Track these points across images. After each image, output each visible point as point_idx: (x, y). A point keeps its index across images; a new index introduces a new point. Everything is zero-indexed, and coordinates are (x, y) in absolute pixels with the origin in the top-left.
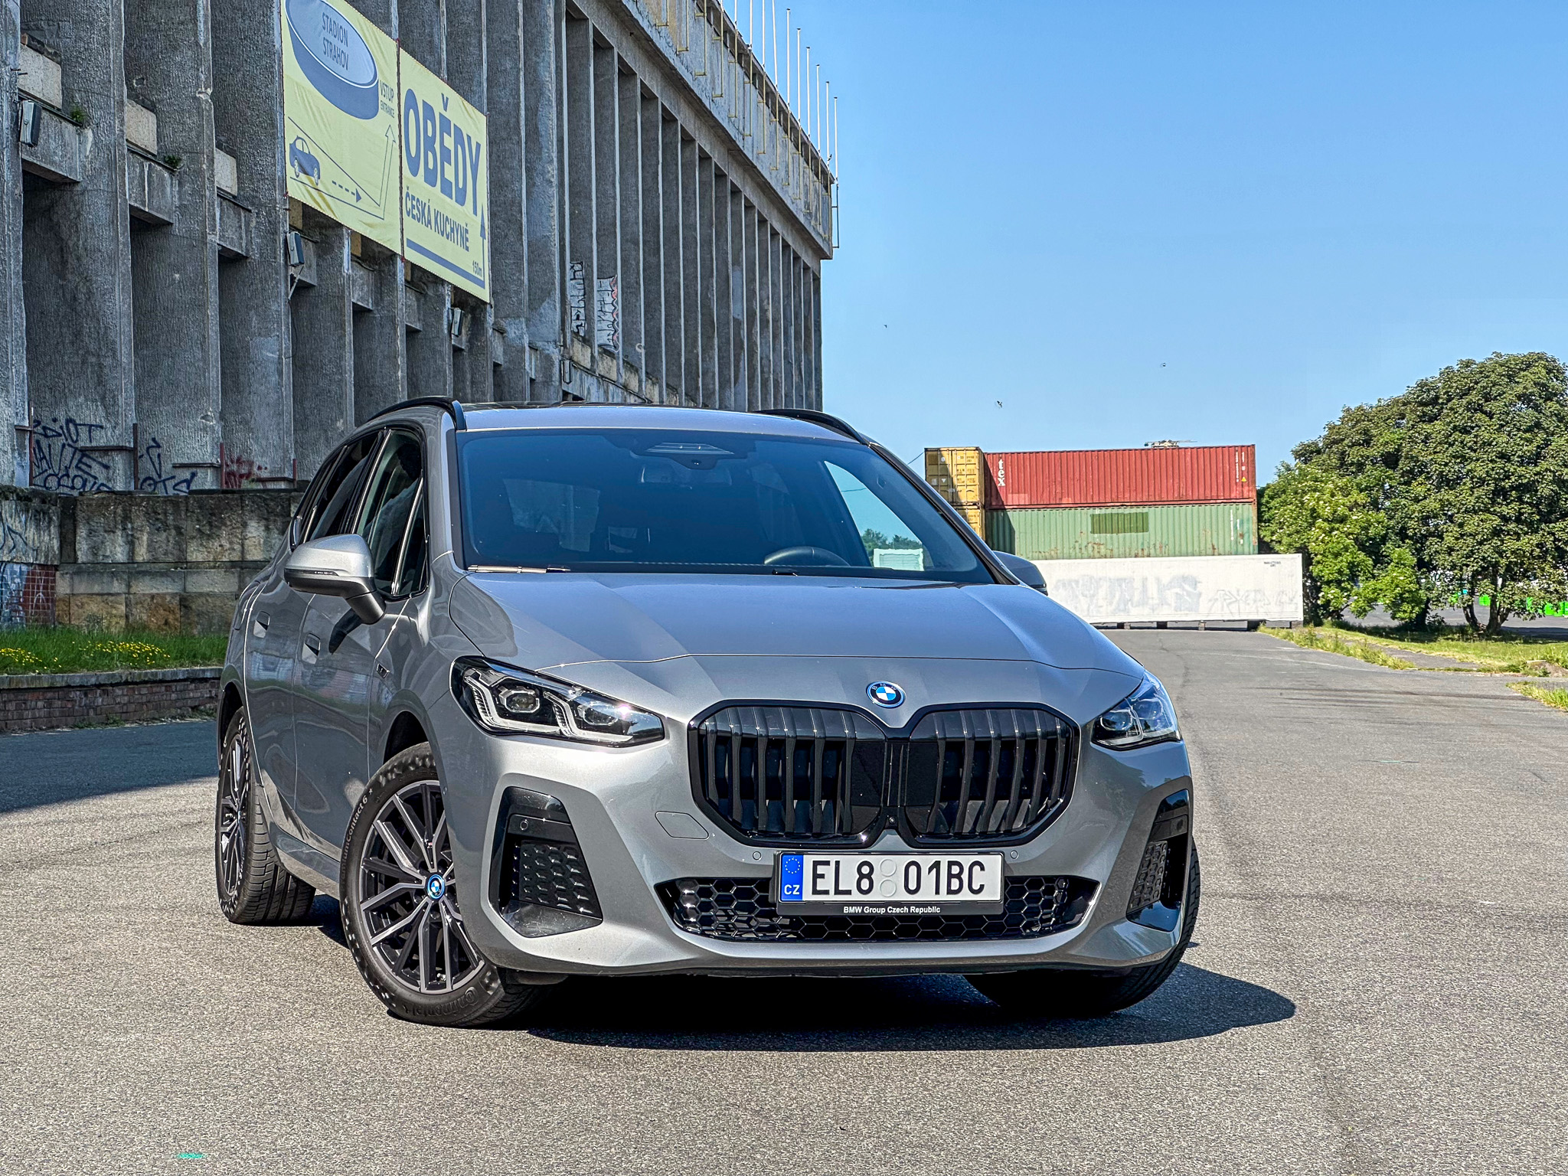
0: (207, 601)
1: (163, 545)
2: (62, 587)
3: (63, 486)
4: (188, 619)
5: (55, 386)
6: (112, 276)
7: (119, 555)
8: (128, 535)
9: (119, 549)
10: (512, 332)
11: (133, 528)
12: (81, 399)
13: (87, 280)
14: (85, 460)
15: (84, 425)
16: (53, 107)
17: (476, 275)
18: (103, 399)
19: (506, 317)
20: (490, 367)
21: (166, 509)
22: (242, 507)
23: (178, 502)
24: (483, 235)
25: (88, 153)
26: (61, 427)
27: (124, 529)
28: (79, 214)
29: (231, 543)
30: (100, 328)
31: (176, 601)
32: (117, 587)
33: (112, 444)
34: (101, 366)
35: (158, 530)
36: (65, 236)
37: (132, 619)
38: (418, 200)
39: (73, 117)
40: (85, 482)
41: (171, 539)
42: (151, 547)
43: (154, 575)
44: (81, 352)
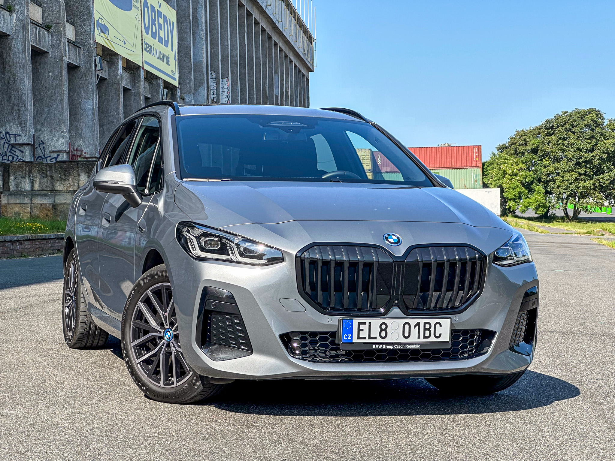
0: (64, 206)
1: (46, 183)
2: (4, 200)
3: (4, 159)
4: (56, 214)
6: (24, 73)
7: (28, 188)
8: (31, 179)
9: (27, 185)
10: (187, 99)
11: (33, 176)
12: (11, 124)
13: (14, 75)
14: (13, 149)
15: (13, 134)
17: (173, 76)
18: (20, 124)
19: (185, 93)
21: (46, 169)
22: (78, 168)
23: (51, 166)
24: (175, 59)
25: (14, 23)
26: (3, 136)
27: (29, 177)
28: (10, 48)
29: (74, 183)
30: (19, 95)
31: (51, 206)
32: (27, 201)
33: (24, 142)
34: (19, 110)
35: (43, 177)
36: (4, 57)
37: (33, 214)
38: (149, 45)
39: (8, 8)
40: (13, 158)
41: (49, 181)
42: (40, 184)
43: (42, 195)
44: (11, 105)
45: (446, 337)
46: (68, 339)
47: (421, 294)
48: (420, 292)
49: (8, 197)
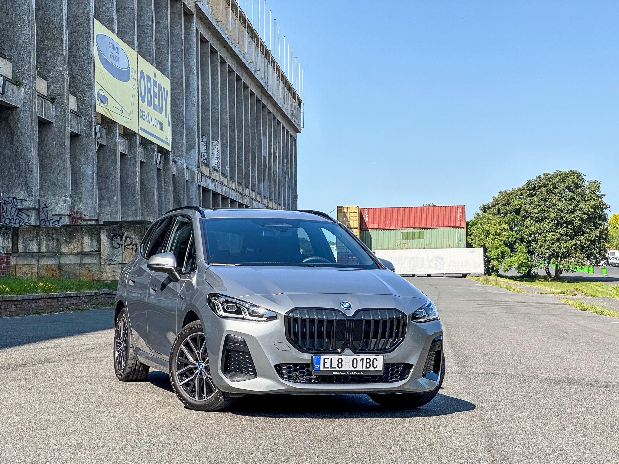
0: (68, 267)
1: (52, 246)
2: (13, 261)
3: (12, 223)
4: (61, 274)
5: (9, 185)
6: (31, 143)
7: (35, 249)
8: (38, 242)
9: (34, 247)
10: (179, 163)
11: (40, 239)
12: (19, 190)
13: (21, 144)
14: (20, 213)
15: (20, 200)
16: (9, 79)
17: (166, 141)
18: (27, 190)
19: (177, 157)
20: (171, 175)
21: (53, 232)
22: (82, 231)
23: (57, 229)
24: (169, 125)
25: (22, 97)
26: (11, 201)
27: (37, 240)
28: (18, 119)
29: (78, 245)
30: (26, 163)
31: (56, 267)
32: (34, 261)
33: (30, 207)
34: (26, 177)
35: (49, 240)
36: (13, 128)
37: (39, 274)
38: (145, 112)
39: (17, 83)
40: (20, 221)
41: (54, 243)
42: (47, 246)
43: (48, 257)
44: (19, 172)
45: (380, 368)
46: (118, 374)
47: (365, 340)
48: (364, 339)
49: (17, 258)
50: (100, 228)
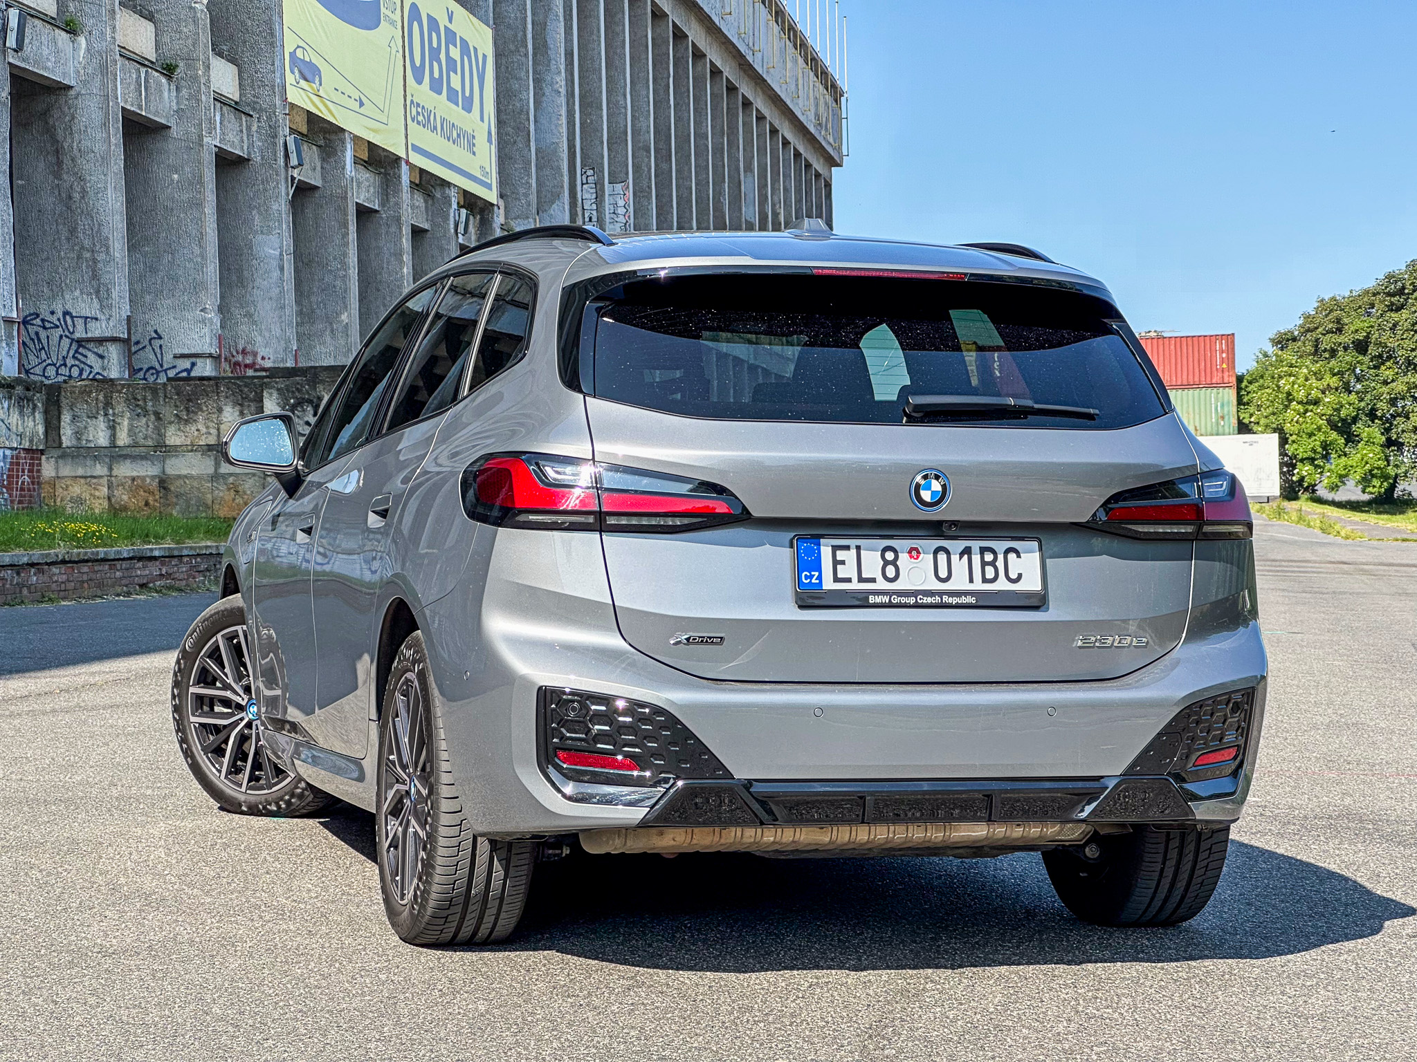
0: (185, 482)
1: (143, 430)
2: (48, 469)
3: (61, 375)
4: (167, 500)
5: (52, 281)
6: (105, 175)
7: (102, 439)
8: (109, 420)
9: (101, 434)
11: (114, 414)
12: (77, 293)
13: (81, 179)
14: (81, 350)
15: (81, 317)
16: (46, 15)
17: (483, 179)
18: (98, 292)
19: (515, 219)
21: (145, 396)
22: (218, 393)
23: (156, 389)
24: (490, 141)
25: (81, 59)
26: (59, 320)
27: (106, 415)
28: (73, 118)
29: (207, 427)
30: (94, 225)
31: (155, 483)
32: (100, 470)
33: (106, 335)
34: (95, 261)
35: (138, 415)
36: (60, 138)
37: (113, 500)
38: (423, 107)
39: (68, 25)
40: (81, 371)
41: (150, 424)
42: (132, 431)
43: (133, 458)
44: (76, 248)
49: (57, 462)
50: (261, 386)
